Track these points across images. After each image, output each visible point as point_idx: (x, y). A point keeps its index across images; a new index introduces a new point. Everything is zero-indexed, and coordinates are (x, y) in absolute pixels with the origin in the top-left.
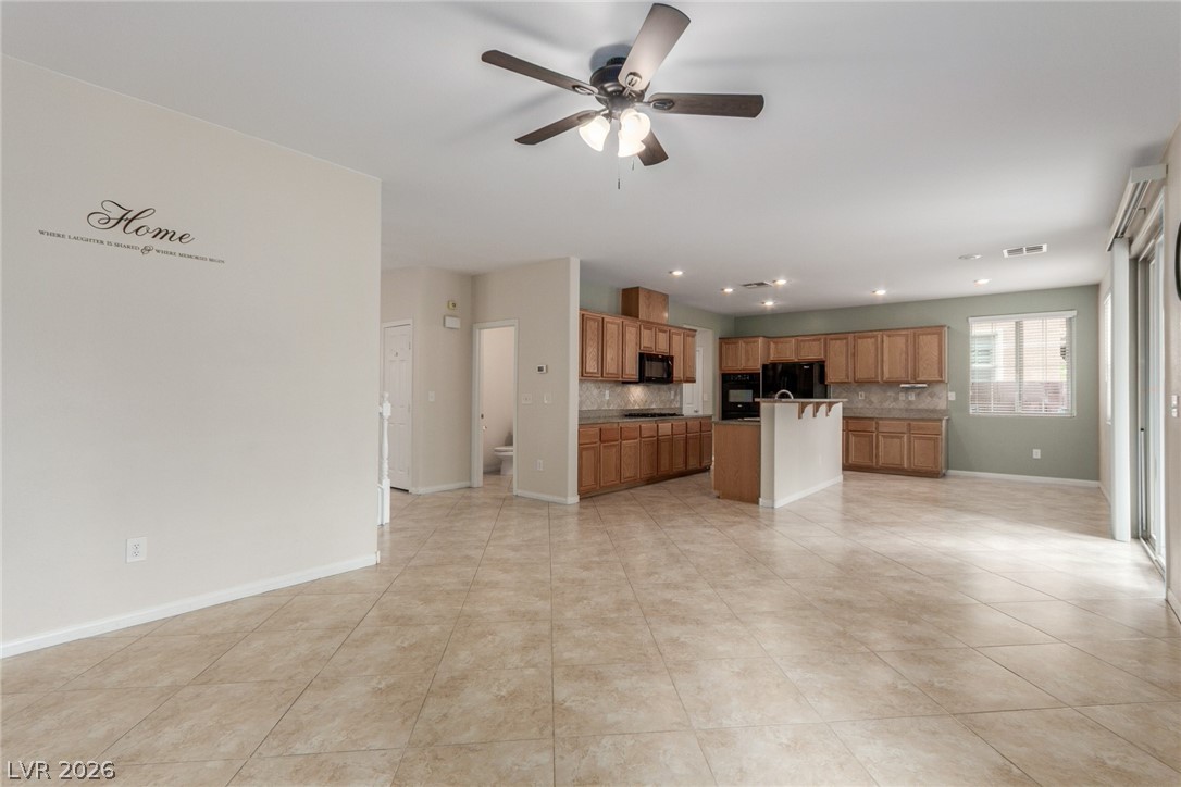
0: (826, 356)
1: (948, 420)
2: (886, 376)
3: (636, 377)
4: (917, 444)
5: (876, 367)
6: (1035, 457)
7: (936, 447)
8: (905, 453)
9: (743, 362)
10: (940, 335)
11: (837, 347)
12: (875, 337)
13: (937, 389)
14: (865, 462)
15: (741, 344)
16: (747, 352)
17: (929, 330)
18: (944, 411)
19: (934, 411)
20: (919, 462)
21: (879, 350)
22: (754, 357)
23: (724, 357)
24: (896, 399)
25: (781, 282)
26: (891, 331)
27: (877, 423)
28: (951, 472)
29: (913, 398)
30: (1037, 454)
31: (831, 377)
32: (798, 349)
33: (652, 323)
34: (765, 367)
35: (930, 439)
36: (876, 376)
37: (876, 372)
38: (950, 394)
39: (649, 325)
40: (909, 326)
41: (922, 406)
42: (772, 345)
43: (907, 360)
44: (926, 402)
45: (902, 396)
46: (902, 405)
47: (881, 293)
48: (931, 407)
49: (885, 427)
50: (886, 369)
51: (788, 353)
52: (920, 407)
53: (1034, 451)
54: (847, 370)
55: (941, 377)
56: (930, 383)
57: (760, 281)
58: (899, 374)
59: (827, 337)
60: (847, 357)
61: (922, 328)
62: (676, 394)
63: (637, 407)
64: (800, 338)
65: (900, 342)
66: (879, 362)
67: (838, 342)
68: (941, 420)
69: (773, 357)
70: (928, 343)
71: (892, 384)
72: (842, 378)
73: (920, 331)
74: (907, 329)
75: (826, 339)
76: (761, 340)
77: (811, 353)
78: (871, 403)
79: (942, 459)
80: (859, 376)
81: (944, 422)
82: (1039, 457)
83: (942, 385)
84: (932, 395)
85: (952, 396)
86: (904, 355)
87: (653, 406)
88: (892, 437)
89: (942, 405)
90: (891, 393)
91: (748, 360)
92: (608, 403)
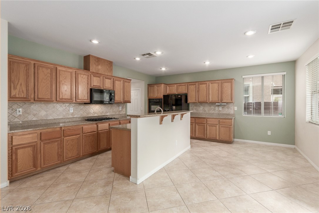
0: (188, 92)
1: (234, 118)
2: (211, 100)
3: (89, 101)
4: (222, 129)
5: (207, 97)
6: (268, 134)
7: (230, 130)
8: (218, 133)
9: (156, 94)
10: (231, 82)
11: (192, 87)
12: (206, 84)
13: (231, 105)
14: (201, 136)
15: (156, 87)
16: (158, 90)
17: (227, 81)
18: (233, 114)
19: (228, 115)
20: (223, 138)
21: (208, 89)
22: (160, 92)
23: (149, 92)
24: (214, 110)
25: (159, 53)
26: (213, 81)
27: (207, 120)
28: (236, 140)
29: (221, 109)
30: (269, 133)
31: (189, 101)
32: (177, 89)
33: (100, 74)
34: (164, 96)
35: (227, 127)
36: (207, 100)
37: (207, 98)
38: (235, 107)
39: (97, 74)
40: (220, 79)
41: (225, 112)
42: (168, 87)
43: (218, 93)
44: (226, 111)
45: (217, 108)
46: (216, 112)
47: (207, 63)
48: (228, 113)
49: (210, 122)
50: (210, 97)
51: (174, 90)
52: (223, 113)
53: (268, 132)
54: (196, 97)
55: (232, 101)
56: (227, 103)
57: (149, 53)
58: (216, 99)
59: (189, 84)
60: (196, 92)
61: (224, 80)
62: (123, 108)
63: (96, 115)
64: (178, 84)
65: (216, 86)
66: (208, 94)
67: (192, 86)
68: (232, 119)
69: (168, 92)
70: (227, 86)
71: (213, 103)
72: (194, 101)
73: (223, 81)
74: (219, 80)
75: (187, 85)
76: (163, 85)
77: (182, 90)
78: (205, 111)
79: (232, 136)
80: (200, 100)
81: (233, 120)
82: (270, 134)
83: (232, 104)
84: (228, 108)
85: (236, 108)
86: (217, 92)
87: (108, 114)
88: (212, 126)
89: (232, 112)
90: (212, 107)
91: (158, 93)
92: (72, 114)
